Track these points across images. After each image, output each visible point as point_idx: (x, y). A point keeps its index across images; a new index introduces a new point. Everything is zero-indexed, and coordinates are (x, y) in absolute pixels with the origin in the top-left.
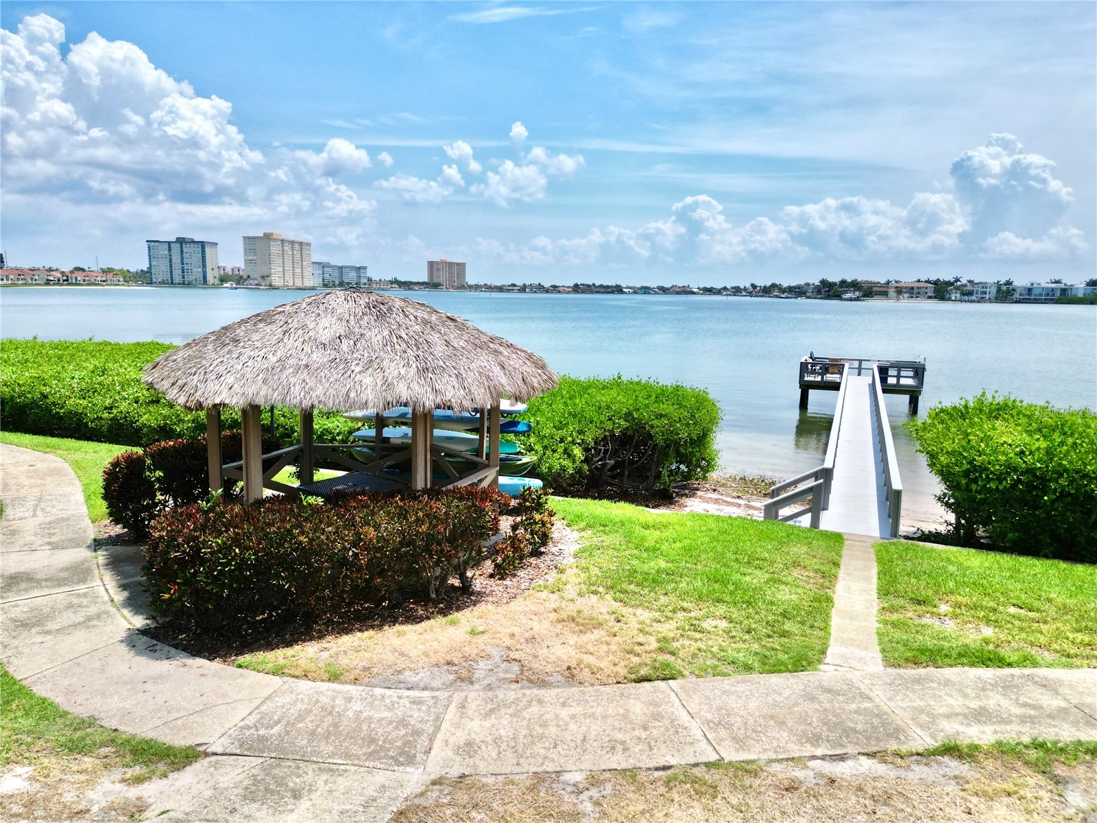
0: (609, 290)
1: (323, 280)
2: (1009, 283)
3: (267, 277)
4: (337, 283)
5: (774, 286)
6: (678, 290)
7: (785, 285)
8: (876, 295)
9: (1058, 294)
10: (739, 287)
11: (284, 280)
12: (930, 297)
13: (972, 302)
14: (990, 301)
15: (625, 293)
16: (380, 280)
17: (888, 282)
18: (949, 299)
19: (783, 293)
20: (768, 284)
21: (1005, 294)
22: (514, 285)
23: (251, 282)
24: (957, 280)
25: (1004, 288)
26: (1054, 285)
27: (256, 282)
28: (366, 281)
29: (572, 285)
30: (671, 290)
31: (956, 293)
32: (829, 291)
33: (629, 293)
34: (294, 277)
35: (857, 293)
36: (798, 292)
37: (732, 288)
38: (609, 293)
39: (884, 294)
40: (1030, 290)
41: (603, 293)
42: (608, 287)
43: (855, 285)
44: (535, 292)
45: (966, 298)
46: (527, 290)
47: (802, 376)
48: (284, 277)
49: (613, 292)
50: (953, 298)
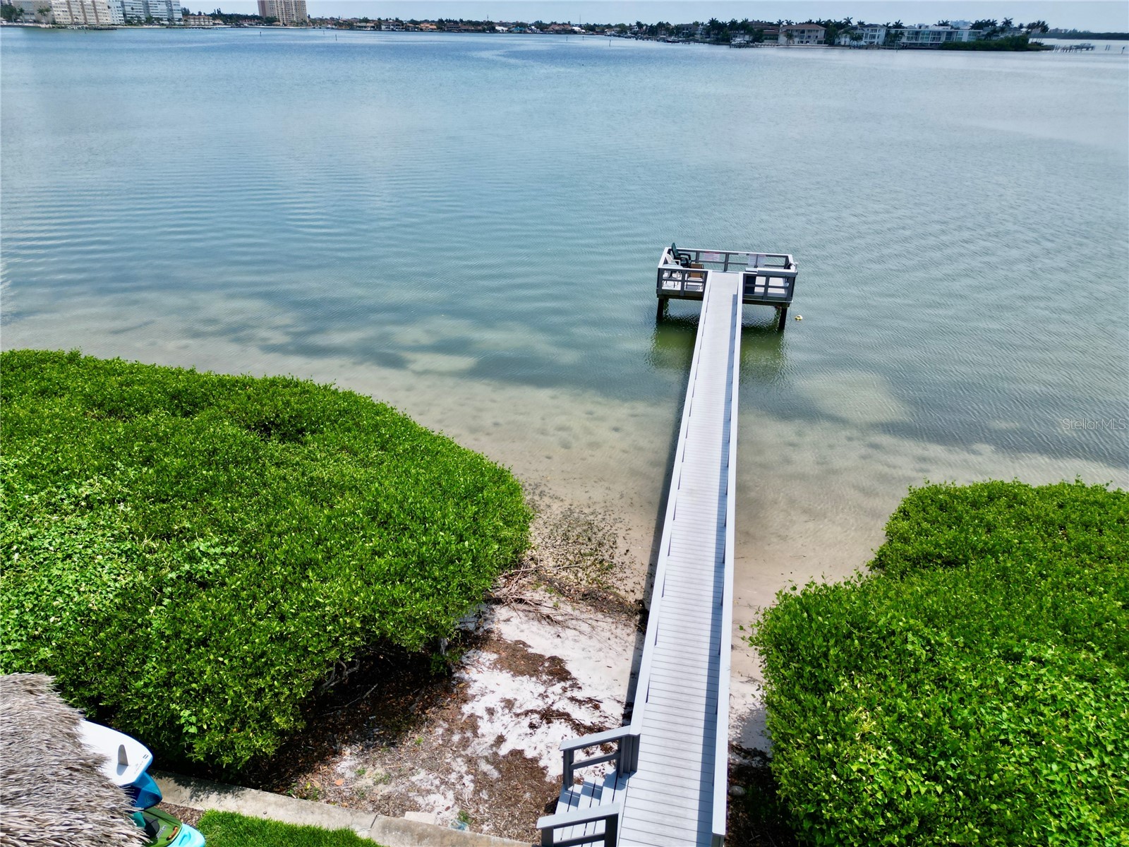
0: (480, 28)
1: (125, 15)
2: (898, 26)
3: (48, 10)
4: (143, 18)
5: (660, 25)
6: (557, 28)
7: (673, 23)
8: (766, 39)
9: (943, 39)
10: (623, 25)
11: (71, 15)
12: (819, 42)
13: (860, 47)
14: (878, 47)
15: (498, 32)
16: (200, 13)
17: (780, 23)
18: (839, 45)
19: (670, 36)
20: (655, 24)
21: (895, 38)
22: (366, 20)
23: (27, 17)
24: (848, 21)
25: (893, 31)
26: (941, 28)
27: (33, 18)
28: (180, 16)
29: (437, 20)
30: (550, 28)
31: (846, 37)
32: (719, 33)
33: (503, 32)
34: (84, 12)
35: (747, 38)
36: (685, 33)
37: (616, 26)
38: (479, 31)
39: (775, 38)
40: (917, 33)
41: (472, 31)
42: (477, 24)
43: (745, 27)
44: (393, 30)
45: (855, 43)
46: (383, 27)
47: (659, 284)
48: (70, 11)
49: (484, 31)
50: (843, 43)
